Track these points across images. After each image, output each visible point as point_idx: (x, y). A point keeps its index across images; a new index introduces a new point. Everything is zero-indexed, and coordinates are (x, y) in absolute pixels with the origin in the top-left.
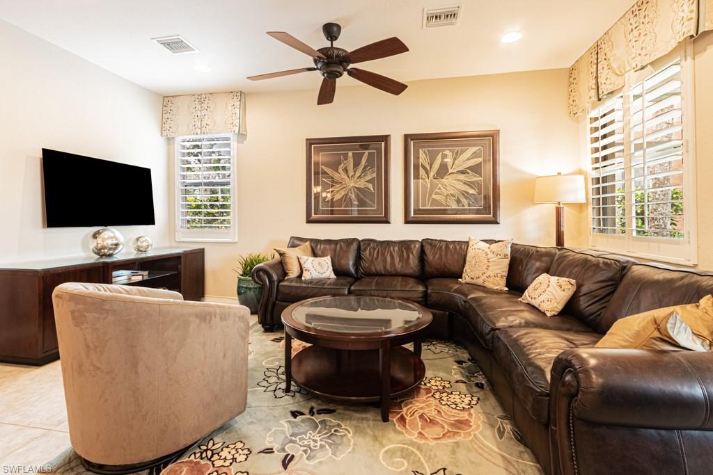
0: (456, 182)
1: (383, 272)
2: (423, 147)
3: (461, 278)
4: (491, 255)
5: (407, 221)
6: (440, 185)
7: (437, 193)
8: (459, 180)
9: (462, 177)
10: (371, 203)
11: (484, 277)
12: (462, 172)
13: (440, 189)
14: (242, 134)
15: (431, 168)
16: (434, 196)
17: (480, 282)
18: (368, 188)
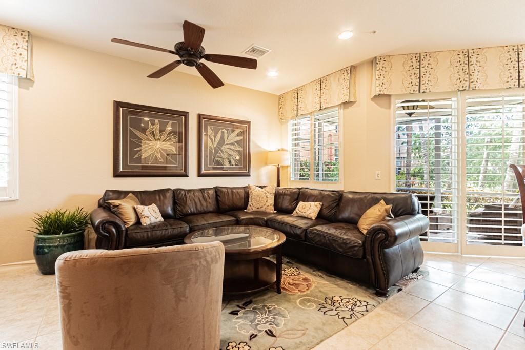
0: (228, 150)
1: (195, 211)
2: (210, 125)
3: (246, 209)
4: (268, 194)
5: (200, 175)
6: (220, 152)
7: (218, 157)
8: (230, 149)
9: (232, 147)
10: (174, 161)
11: (266, 206)
12: (232, 144)
13: (220, 153)
14: (29, 79)
15: (215, 139)
16: (216, 159)
17: (263, 209)
18: (171, 150)
